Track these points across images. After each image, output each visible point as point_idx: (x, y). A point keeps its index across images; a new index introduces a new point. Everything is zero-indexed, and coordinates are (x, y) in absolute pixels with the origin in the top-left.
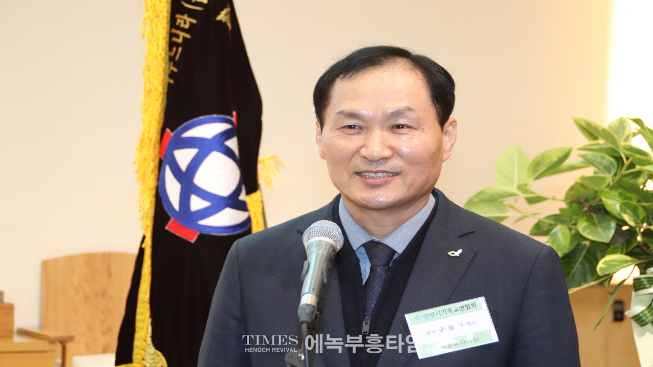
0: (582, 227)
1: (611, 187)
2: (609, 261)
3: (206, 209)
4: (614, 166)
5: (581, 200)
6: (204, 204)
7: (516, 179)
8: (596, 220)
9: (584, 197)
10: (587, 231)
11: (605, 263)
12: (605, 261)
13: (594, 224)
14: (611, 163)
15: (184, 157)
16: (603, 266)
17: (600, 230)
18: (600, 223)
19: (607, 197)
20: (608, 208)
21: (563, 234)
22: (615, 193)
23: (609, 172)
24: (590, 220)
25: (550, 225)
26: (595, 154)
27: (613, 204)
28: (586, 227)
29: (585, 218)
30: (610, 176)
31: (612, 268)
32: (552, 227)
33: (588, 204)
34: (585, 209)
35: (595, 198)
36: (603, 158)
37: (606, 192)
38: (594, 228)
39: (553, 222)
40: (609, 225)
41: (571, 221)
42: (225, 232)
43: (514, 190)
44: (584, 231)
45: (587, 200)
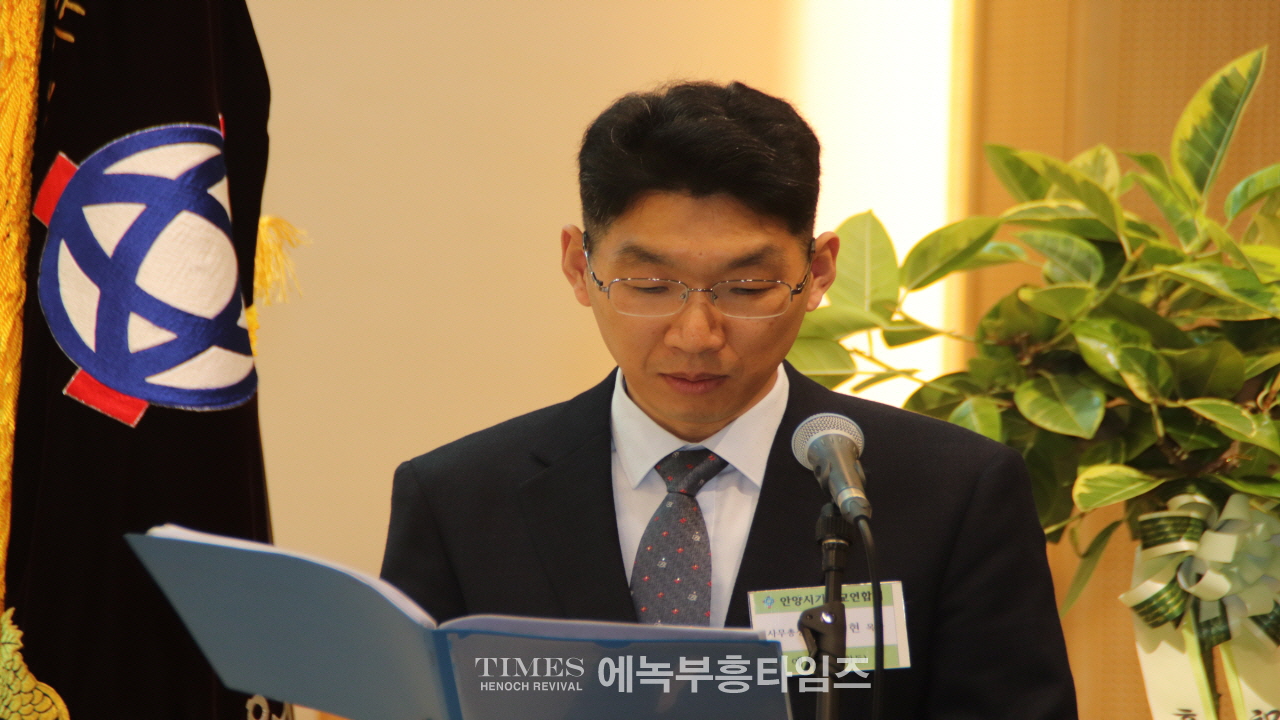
0: (1027, 400)
1: (1095, 313)
2: (1096, 480)
3: (166, 346)
4: (1096, 263)
5: (1017, 340)
6: (159, 336)
7: (868, 290)
8: (1056, 387)
9: (1025, 335)
10: (1041, 413)
11: (1089, 482)
12: (1088, 480)
13: (1052, 396)
14: (1090, 257)
15: (109, 223)
16: (1085, 490)
17: (1069, 409)
18: (1067, 393)
19: (1088, 335)
20: (1090, 361)
21: (982, 417)
22: (1105, 325)
23: (1087, 277)
24: (1042, 386)
25: (946, 396)
26: (1052, 234)
27: (1102, 350)
28: (1035, 401)
29: (1030, 383)
30: (1090, 286)
31: (1105, 495)
32: (951, 401)
33: (1033, 350)
34: (1027, 361)
35: (1051, 336)
36: (1067, 242)
37: (1083, 323)
38: (1055, 405)
39: (953, 391)
40: (1090, 397)
41: (991, 388)
42: (209, 405)
43: (864, 312)
44: (1033, 413)
45: (1031, 340)
